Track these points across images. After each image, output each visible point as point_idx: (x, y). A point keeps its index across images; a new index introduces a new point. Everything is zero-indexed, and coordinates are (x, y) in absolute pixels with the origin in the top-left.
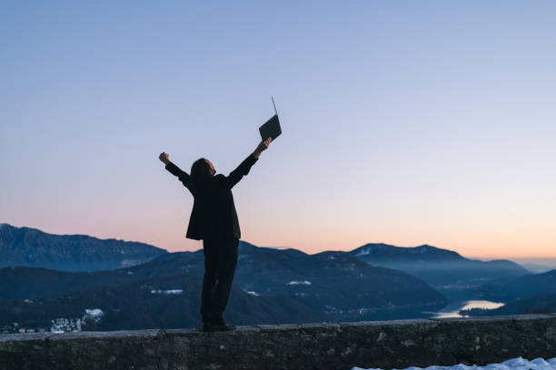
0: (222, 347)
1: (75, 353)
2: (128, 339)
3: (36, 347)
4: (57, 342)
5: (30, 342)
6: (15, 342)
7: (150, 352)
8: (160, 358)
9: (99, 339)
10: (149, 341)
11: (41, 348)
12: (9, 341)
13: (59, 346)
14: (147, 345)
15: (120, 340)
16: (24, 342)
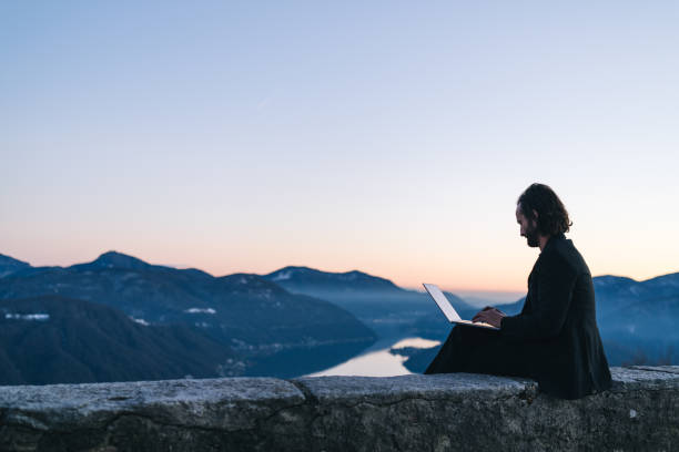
0: (633, 414)
1: (370, 431)
2: (474, 395)
3: (286, 415)
4: (333, 403)
5: (272, 403)
6: (239, 403)
7: (514, 425)
8: (530, 440)
9: (419, 396)
10: (510, 402)
11: (295, 418)
12: (224, 402)
13: (337, 413)
14: (508, 409)
15: (457, 400)
16: (260, 403)
